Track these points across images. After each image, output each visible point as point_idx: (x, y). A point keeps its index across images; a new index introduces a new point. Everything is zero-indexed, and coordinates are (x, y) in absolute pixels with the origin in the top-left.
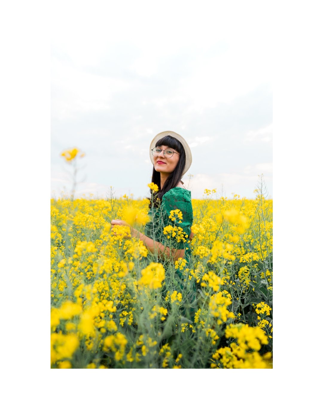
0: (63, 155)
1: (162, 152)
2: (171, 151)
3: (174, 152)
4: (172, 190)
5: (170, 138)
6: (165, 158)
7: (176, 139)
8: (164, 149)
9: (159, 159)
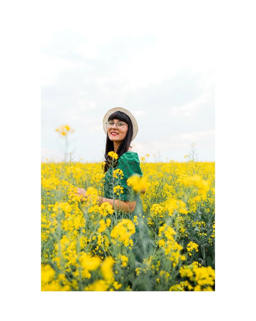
0: (57, 130)
1: (115, 125)
2: (122, 124)
3: (124, 124)
4: (124, 154)
5: (120, 113)
6: (118, 129)
7: (124, 113)
8: (116, 122)
9: (112, 131)
